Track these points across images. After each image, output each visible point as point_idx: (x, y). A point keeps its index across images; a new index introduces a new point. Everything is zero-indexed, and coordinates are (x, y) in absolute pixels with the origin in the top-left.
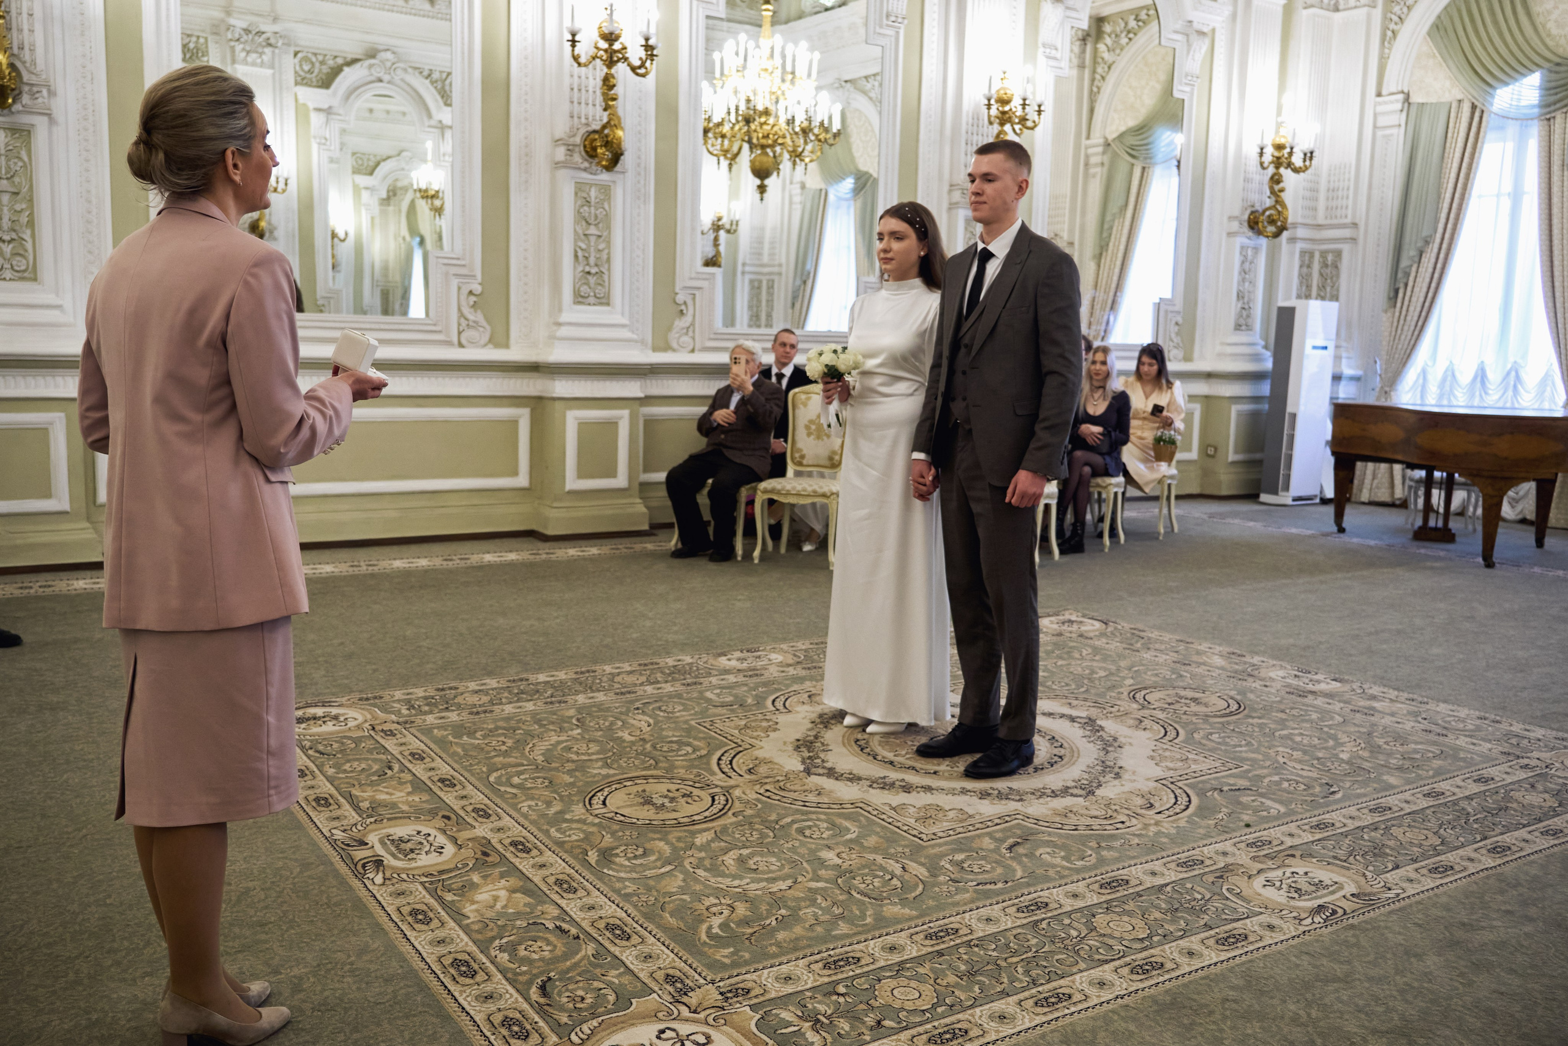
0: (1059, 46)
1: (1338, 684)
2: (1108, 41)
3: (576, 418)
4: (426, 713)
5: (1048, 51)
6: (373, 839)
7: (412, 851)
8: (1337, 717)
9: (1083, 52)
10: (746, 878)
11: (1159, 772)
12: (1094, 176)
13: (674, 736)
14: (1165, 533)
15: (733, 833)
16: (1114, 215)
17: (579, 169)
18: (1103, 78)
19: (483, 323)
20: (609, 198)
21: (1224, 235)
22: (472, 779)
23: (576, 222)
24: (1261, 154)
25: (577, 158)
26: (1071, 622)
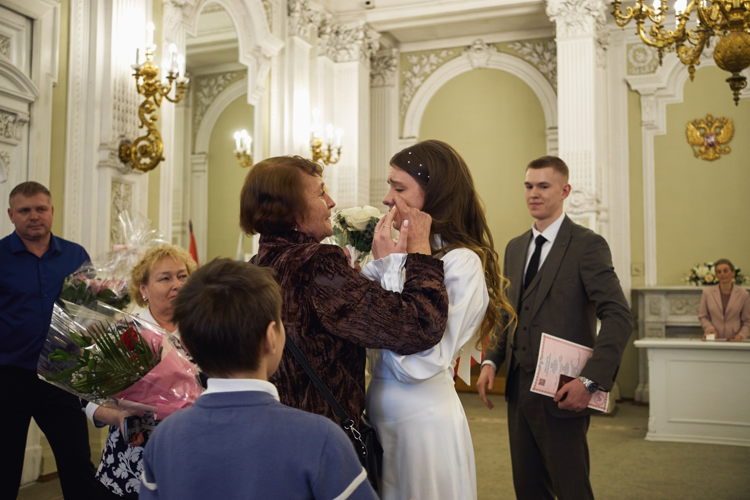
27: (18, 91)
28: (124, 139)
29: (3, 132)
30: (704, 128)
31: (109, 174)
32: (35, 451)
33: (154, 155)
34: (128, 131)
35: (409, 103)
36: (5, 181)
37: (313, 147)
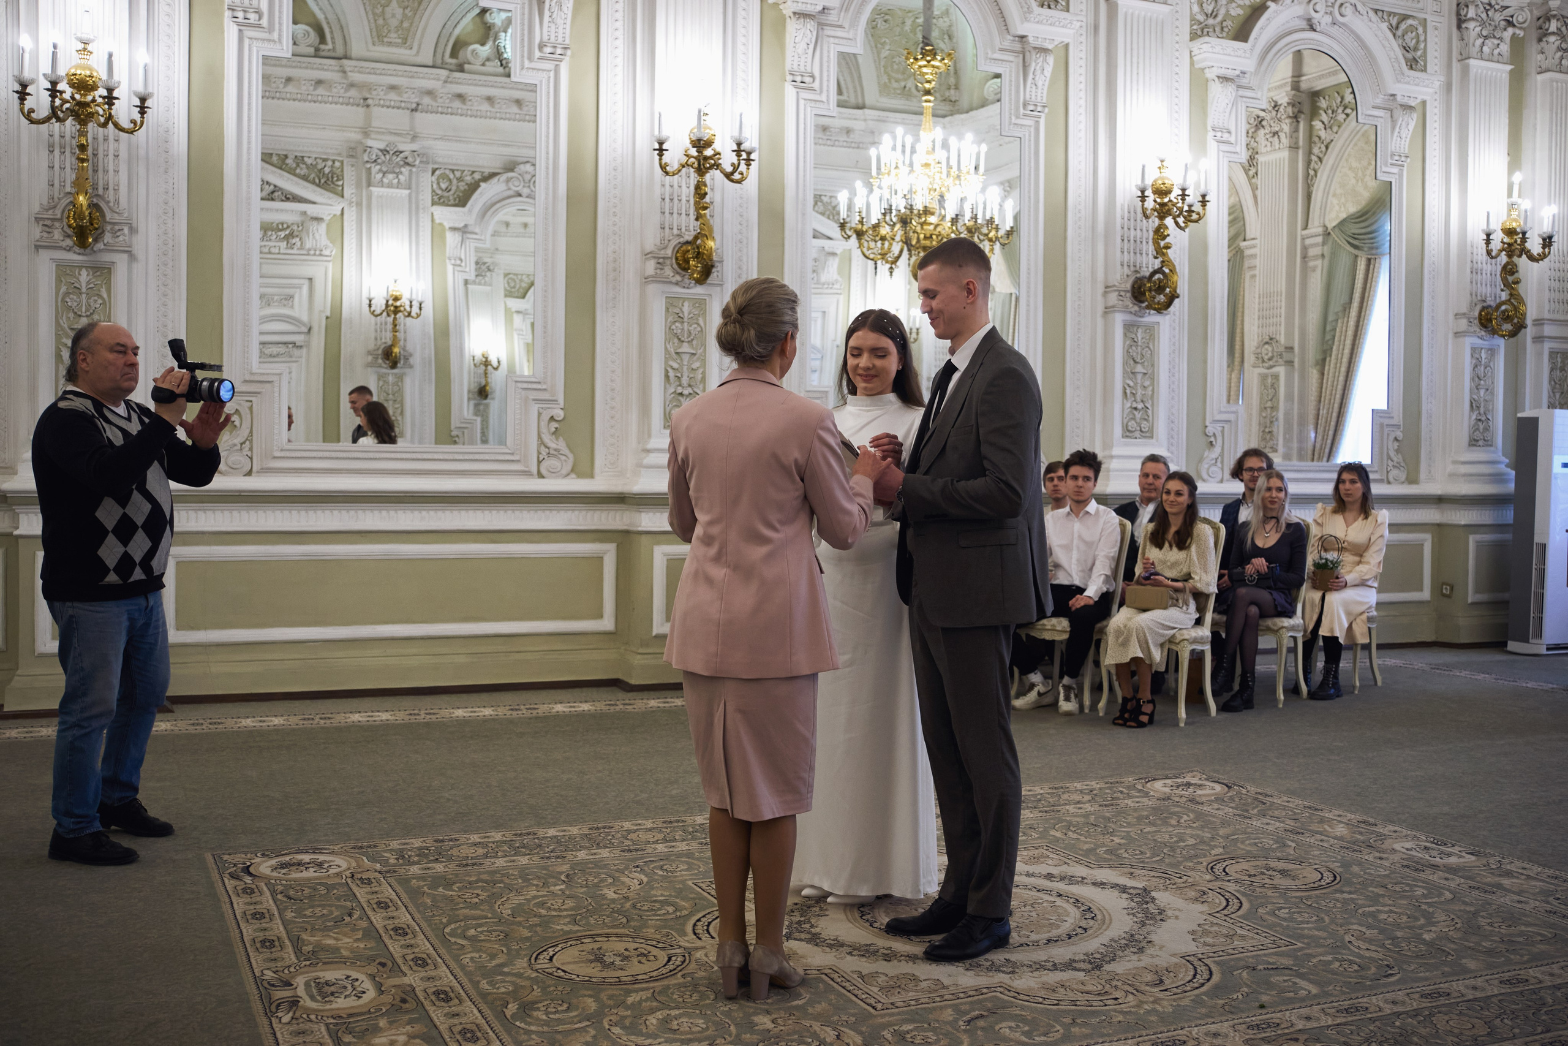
0: (1233, 130)
1: (1473, 858)
2: (1324, 117)
3: (665, 554)
4: (414, 863)
5: (1219, 134)
6: (300, 981)
7: (332, 994)
8: (1447, 893)
9: (1296, 130)
10: (660, 1037)
11: (1192, 948)
12: (1314, 269)
13: (662, 895)
14: (1361, 686)
15: (672, 994)
16: (1337, 313)
17: (671, 283)
18: (1320, 159)
19: (566, 451)
20: (704, 314)
21: (1451, 335)
22: (427, 930)
23: (667, 340)
24: (1488, 241)
25: (668, 272)
26: (1189, 785)
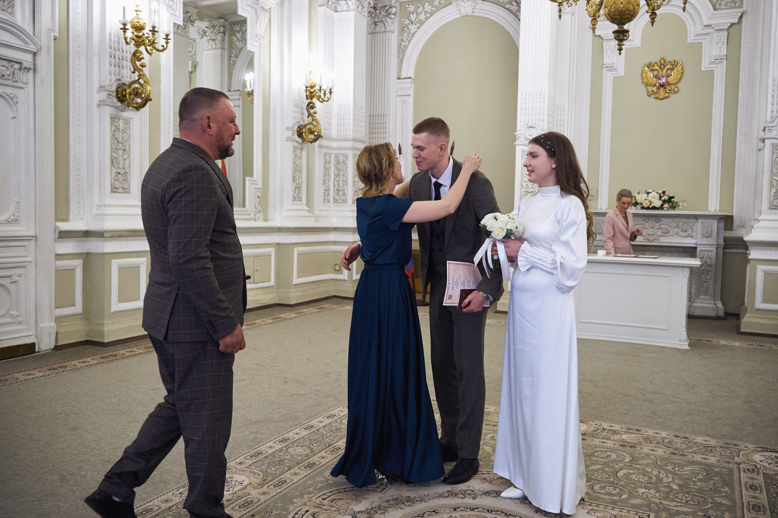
27: (22, 44)
28: (120, 82)
29: (11, 78)
30: (657, 70)
31: (108, 111)
32: (51, 327)
33: (143, 95)
34: (125, 76)
35: (406, 47)
36: (15, 117)
37: (306, 87)
